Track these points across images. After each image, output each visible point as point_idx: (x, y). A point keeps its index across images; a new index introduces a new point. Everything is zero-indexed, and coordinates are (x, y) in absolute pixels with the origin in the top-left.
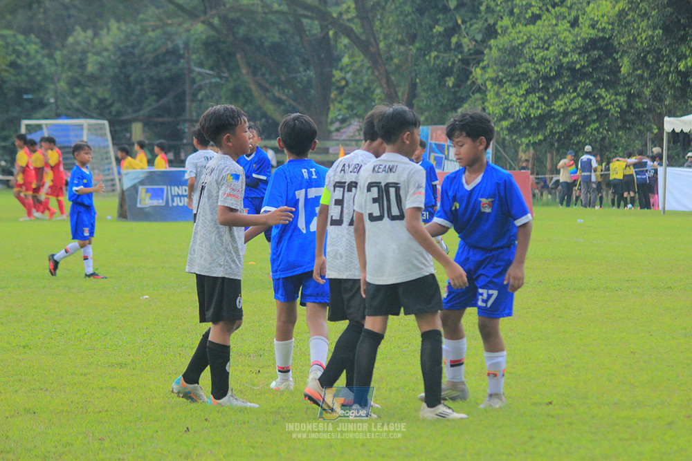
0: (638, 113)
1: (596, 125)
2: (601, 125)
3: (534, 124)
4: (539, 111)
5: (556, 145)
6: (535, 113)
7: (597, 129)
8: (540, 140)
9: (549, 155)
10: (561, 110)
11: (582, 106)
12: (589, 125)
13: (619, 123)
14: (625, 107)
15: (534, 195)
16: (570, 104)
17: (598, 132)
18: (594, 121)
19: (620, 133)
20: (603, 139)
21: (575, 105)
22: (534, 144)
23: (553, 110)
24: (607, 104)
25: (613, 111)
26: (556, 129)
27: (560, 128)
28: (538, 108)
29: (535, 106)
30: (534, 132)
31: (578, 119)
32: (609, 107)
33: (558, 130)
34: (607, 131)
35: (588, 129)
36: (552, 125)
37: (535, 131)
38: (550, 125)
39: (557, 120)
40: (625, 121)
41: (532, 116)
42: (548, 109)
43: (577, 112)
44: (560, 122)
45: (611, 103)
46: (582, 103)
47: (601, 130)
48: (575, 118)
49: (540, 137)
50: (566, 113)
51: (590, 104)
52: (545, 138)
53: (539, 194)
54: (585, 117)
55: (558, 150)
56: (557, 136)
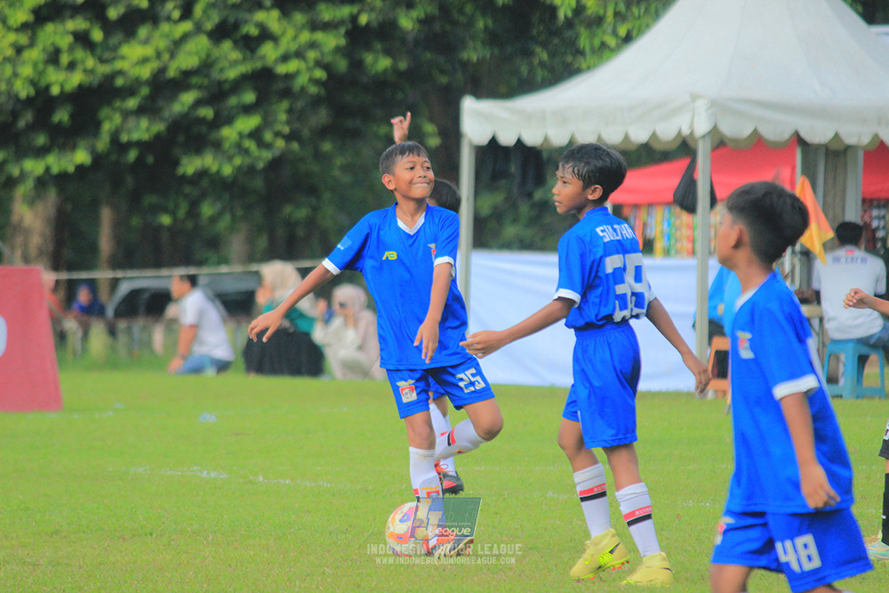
0: (381, 84)
1: (251, 122)
2: (267, 122)
3: (62, 116)
4: (76, 79)
5: (130, 182)
6: (61, 81)
7: (255, 135)
8: (80, 168)
9: (106, 215)
10: (145, 72)
11: (206, 66)
12: (229, 121)
13: (322, 116)
14: (342, 65)
15: (61, 337)
16: (173, 55)
17: (262, 144)
18: (247, 110)
19: (327, 146)
20: (275, 164)
21: (187, 59)
22: (62, 178)
23: (120, 73)
24: (285, 58)
25: (302, 80)
26: (129, 132)
27: (143, 130)
28: (72, 66)
29: (65, 59)
30: (61, 141)
31: (198, 103)
32: (292, 66)
33: (136, 136)
34: (289, 138)
35: (229, 133)
36: (117, 118)
37: (63, 138)
38: (110, 121)
39: (132, 103)
40: (340, 111)
41: (55, 91)
42: (104, 69)
43: (194, 80)
44: (141, 111)
45: (299, 54)
46: (208, 55)
47: (268, 136)
48: (188, 98)
49: (81, 156)
50: (163, 87)
51: (235, 55)
52: (98, 159)
53: (80, 334)
54: (218, 94)
55: (135, 198)
56: (132, 155)
